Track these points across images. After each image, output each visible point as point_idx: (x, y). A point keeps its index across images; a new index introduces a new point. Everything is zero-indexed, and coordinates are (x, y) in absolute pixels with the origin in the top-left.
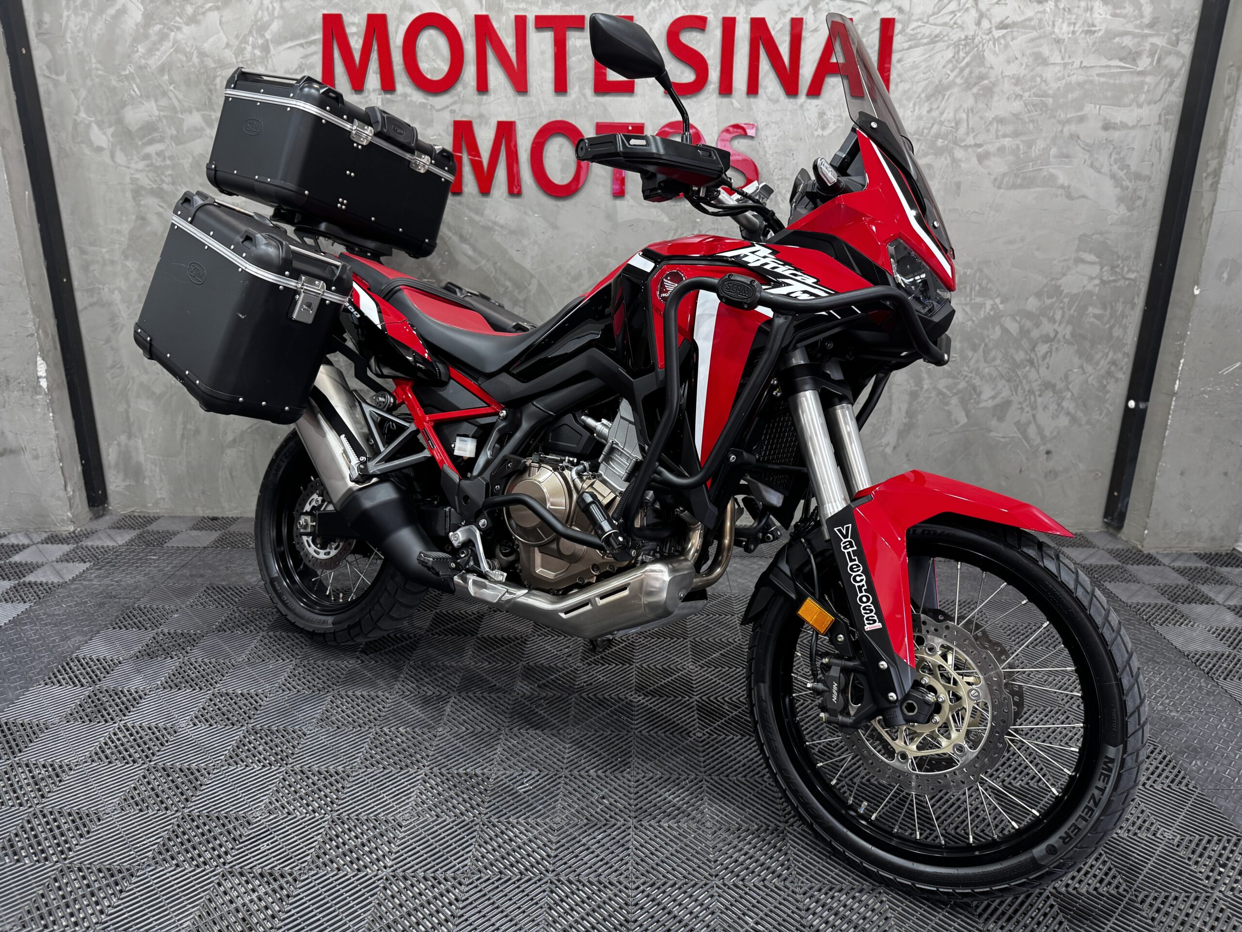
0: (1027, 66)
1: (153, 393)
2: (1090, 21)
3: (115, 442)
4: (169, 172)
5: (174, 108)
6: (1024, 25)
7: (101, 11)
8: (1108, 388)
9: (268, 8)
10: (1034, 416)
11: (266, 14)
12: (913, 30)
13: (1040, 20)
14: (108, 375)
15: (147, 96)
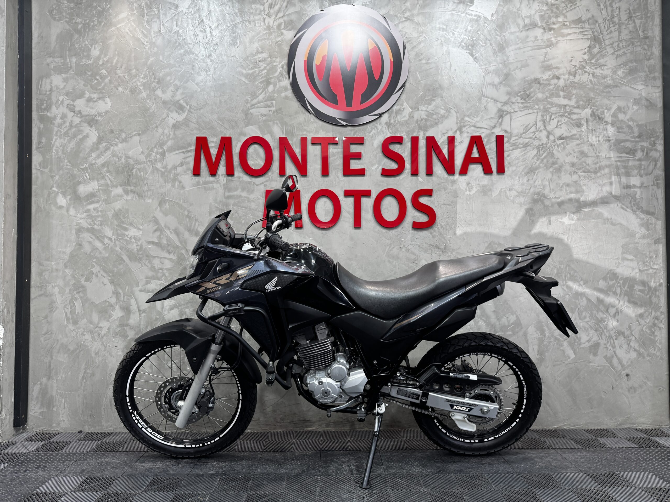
0: (577, 157)
1: (69, 350)
2: (606, 135)
3: (39, 383)
4: (100, 219)
5: (107, 185)
6: (572, 138)
7: (75, 136)
8: (656, 333)
9: (166, 134)
10: (614, 352)
11: (165, 137)
12: (514, 141)
13: (580, 135)
14: (42, 339)
15: (92, 179)
